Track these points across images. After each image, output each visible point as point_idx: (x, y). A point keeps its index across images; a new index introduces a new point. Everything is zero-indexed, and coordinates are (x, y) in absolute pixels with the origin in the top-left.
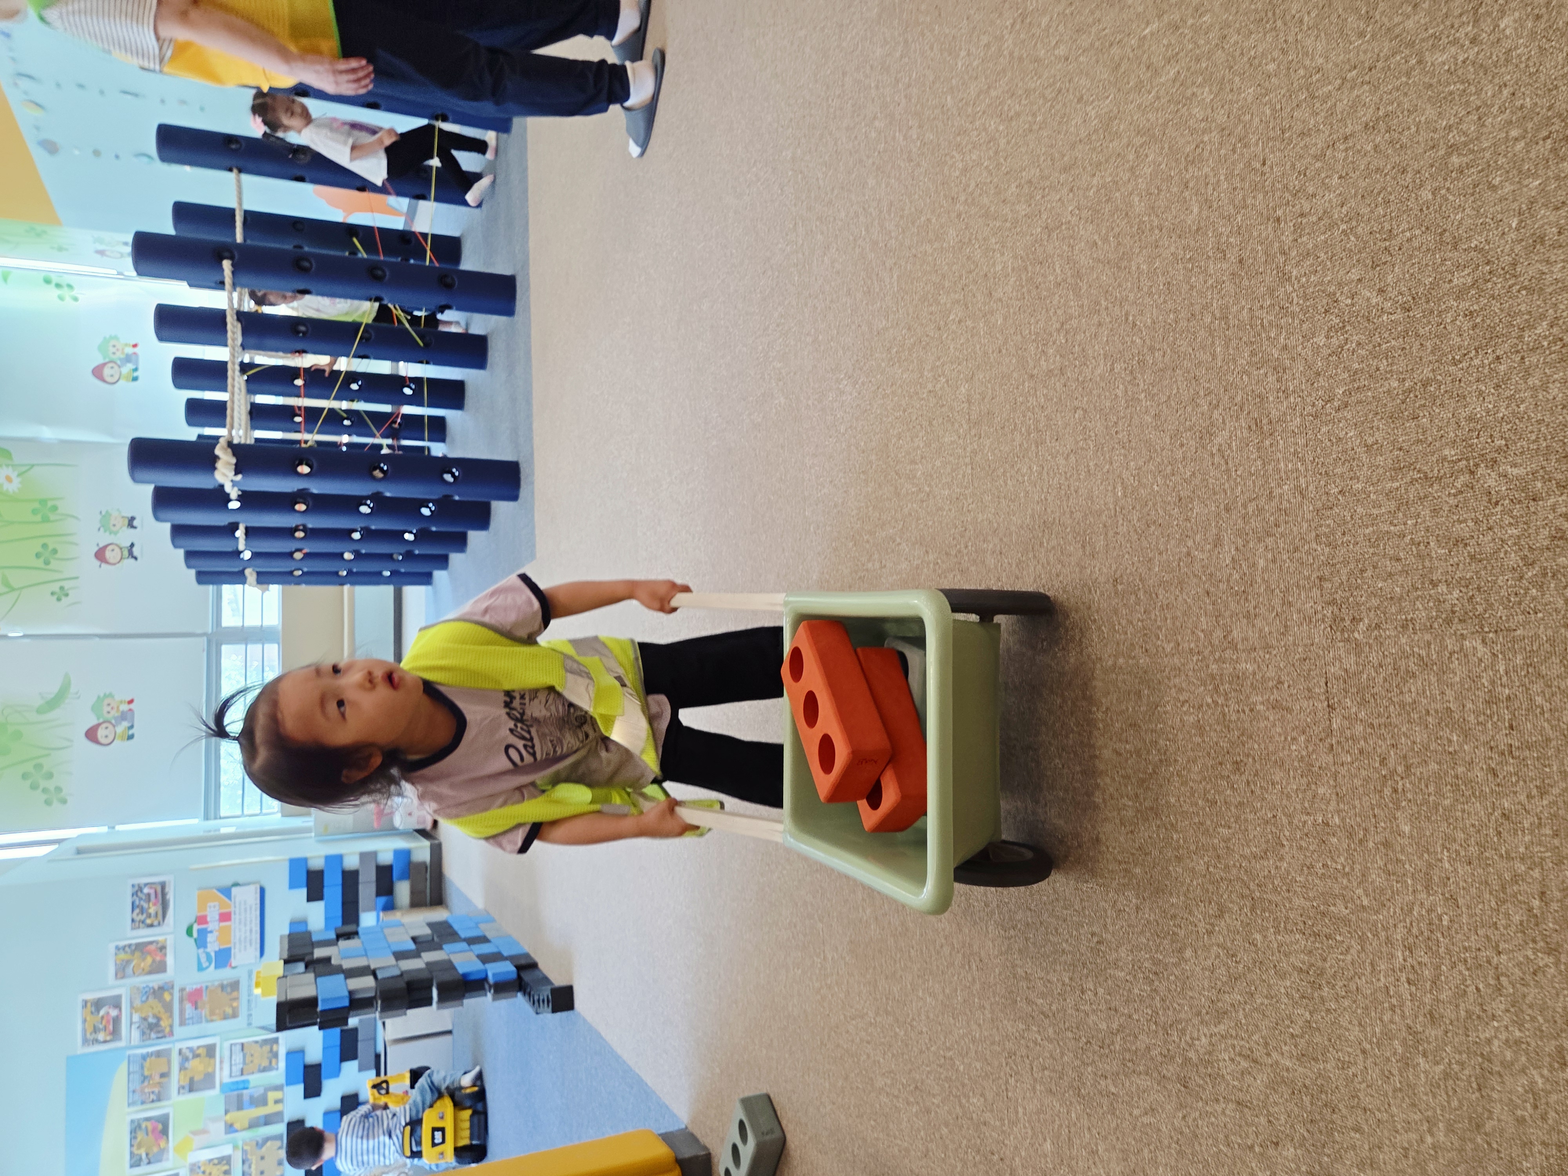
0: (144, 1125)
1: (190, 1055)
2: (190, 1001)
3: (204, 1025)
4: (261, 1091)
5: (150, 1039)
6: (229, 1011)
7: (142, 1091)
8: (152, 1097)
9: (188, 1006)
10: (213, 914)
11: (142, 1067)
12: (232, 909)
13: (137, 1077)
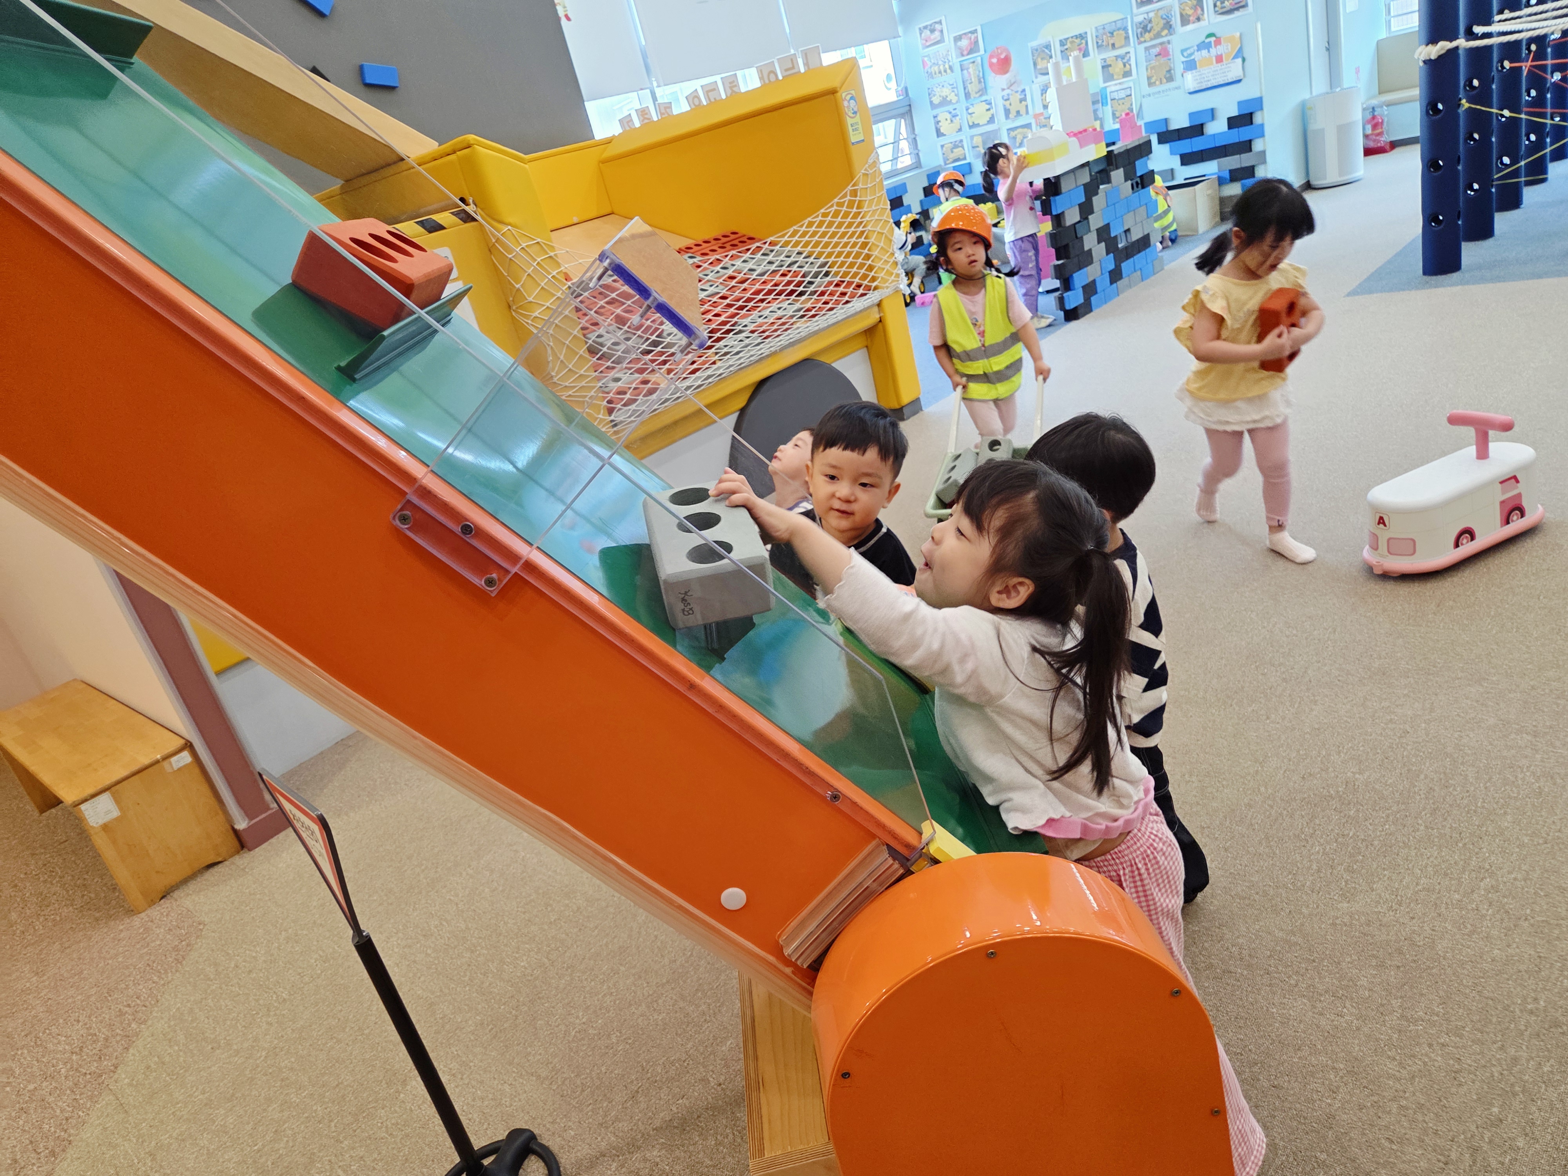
0: (1084, 41)
1: (1125, 61)
2: (1161, 50)
3: (1145, 64)
4: (1100, 115)
5: (1137, 28)
6: (1153, 80)
7: (1104, 34)
8: (1100, 42)
9: (1156, 50)
10: (1220, 50)
11: (1119, 29)
12: (1225, 62)
13: (1113, 27)
